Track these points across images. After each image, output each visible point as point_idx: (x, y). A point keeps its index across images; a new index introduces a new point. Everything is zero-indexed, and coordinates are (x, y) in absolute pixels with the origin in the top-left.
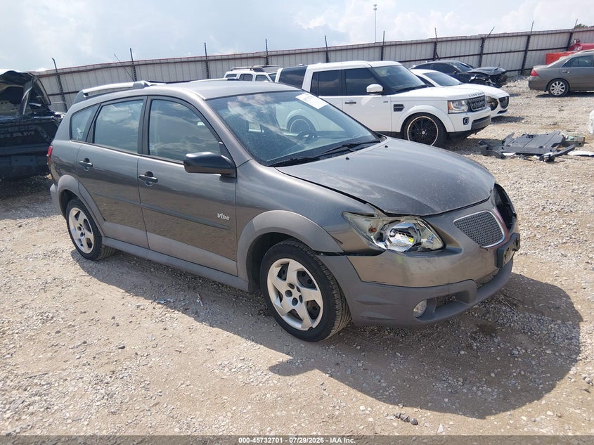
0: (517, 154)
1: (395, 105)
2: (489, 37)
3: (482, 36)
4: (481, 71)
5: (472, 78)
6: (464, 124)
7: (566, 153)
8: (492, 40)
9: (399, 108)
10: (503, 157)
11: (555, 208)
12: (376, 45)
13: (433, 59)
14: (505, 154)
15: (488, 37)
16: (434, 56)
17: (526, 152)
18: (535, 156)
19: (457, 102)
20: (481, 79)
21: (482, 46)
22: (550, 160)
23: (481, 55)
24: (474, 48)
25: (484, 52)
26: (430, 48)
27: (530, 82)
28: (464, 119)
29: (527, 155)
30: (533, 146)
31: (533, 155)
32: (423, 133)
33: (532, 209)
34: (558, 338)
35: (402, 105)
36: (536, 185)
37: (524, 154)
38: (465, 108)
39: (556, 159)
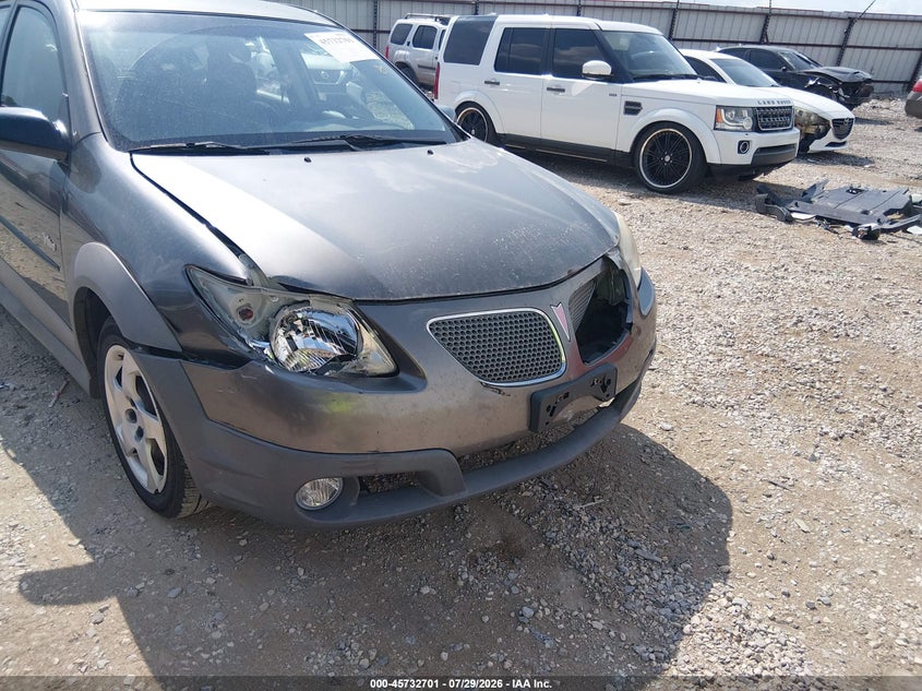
0: (818, 217)
1: (628, 103)
2: (863, 18)
3: (850, 15)
4: (828, 73)
5: (811, 82)
6: (739, 152)
7: (904, 229)
8: (866, 24)
9: (632, 108)
10: (789, 220)
11: (819, 323)
12: (665, 6)
13: (759, 43)
14: (794, 215)
15: (860, 18)
16: (762, 37)
17: (835, 216)
18: (848, 227)
19: (735, 110)
20: (825, 86)
21: (847, 33)
22: (871, 237)
23: (842, 47)
24: (834, 34)
25: (850, 43)
26: (757, 23)
27: (909, 104)
28: (740, 143)
29: (832, 223)
30: (852, 208)
31: (844, 223)
32: (667, 159)
33: (775, 320)
34: (636, 597)
35: (639, 105)
36: (813, 278)
37: (829, 220)
38: (747, 123)
39: (882, 237)
